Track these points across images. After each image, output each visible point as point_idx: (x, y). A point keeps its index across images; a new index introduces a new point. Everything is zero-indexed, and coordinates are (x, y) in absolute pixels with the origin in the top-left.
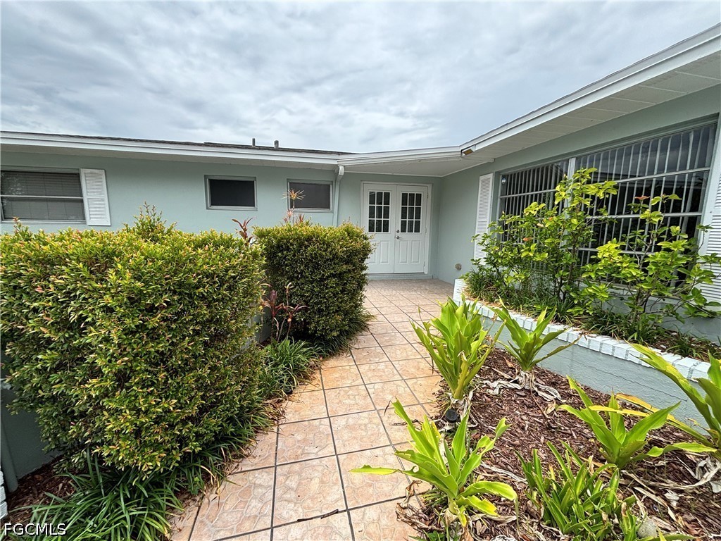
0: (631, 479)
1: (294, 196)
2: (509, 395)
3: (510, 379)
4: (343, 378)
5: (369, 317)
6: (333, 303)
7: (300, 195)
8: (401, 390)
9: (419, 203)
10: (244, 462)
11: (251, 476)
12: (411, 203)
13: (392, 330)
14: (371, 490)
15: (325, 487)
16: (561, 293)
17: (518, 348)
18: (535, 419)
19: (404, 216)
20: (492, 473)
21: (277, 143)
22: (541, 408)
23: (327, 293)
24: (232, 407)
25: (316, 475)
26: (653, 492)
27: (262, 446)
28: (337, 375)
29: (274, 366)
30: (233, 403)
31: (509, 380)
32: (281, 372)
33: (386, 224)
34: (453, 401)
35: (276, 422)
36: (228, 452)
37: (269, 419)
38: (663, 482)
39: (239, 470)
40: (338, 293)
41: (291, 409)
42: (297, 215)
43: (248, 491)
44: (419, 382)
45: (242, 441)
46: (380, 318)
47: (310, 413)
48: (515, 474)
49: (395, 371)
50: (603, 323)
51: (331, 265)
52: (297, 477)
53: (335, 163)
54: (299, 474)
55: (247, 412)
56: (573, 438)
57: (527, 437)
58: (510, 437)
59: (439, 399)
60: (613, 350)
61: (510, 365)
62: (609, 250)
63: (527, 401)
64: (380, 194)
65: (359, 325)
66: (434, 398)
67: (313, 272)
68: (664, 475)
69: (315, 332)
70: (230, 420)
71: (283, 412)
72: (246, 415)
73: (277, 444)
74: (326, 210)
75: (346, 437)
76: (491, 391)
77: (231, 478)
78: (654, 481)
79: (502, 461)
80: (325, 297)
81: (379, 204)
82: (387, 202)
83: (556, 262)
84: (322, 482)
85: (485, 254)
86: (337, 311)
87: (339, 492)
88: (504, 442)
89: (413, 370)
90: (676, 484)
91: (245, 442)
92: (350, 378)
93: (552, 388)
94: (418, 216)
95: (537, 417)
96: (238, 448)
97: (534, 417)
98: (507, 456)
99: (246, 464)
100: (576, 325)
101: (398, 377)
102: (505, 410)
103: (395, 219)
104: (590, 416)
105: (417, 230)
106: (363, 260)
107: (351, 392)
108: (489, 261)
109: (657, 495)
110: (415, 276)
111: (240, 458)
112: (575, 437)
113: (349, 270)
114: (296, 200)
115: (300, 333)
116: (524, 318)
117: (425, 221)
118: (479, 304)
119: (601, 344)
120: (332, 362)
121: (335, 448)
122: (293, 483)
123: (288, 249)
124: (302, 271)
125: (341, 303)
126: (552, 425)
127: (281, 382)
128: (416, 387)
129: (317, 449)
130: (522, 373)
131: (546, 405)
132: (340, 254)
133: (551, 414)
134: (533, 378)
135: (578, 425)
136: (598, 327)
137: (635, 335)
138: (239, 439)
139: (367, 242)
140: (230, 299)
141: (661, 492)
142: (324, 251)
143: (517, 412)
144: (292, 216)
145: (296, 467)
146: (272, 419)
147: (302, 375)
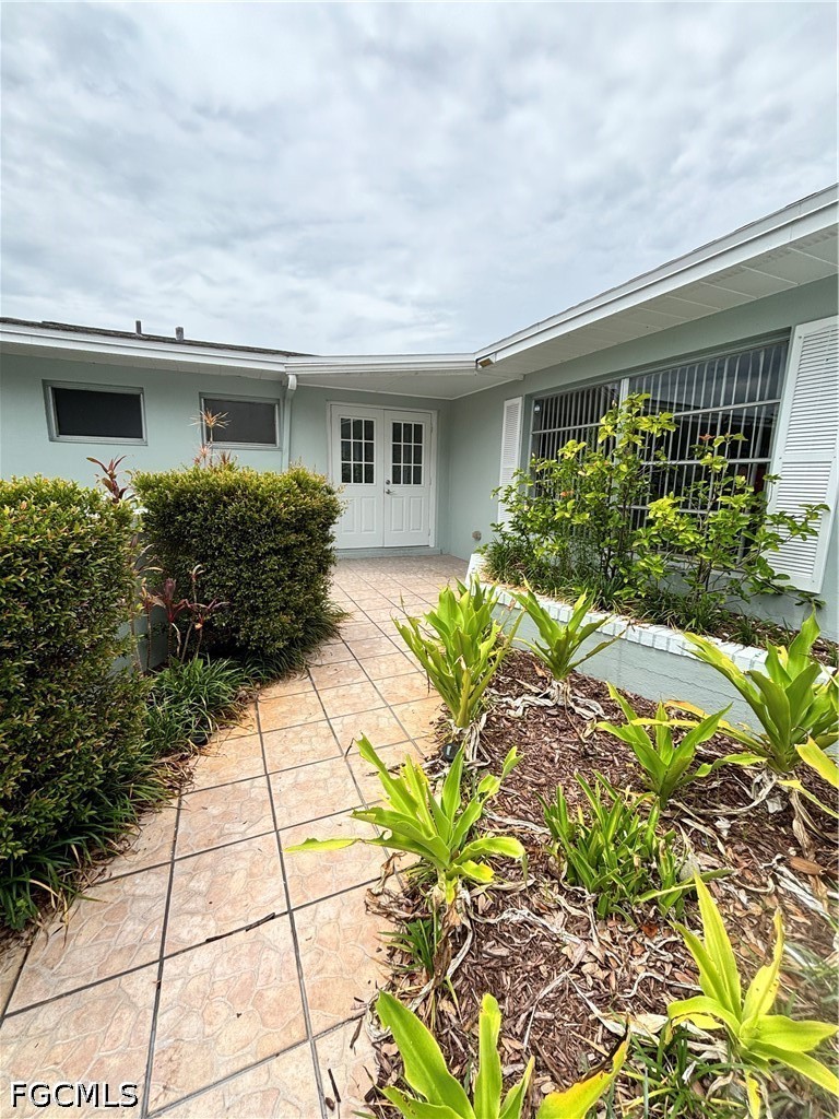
0: (678, 808)
1: (212, 422)
2: (537, 716)
3: (540, 693)
4: (293, 712)
5: (341, 615)
6: (275, 595)
7: (223, 420)
8: (383, 722)
9: (419, 439)
10: (116, 863)
11: (127, 885)
12: (407, 439)
13: (376, 633)
14: (328, 876)
15: (255, 881)
16: (609, 569)
17: (548, 647)
18: (569, 745)
19: (396, 458)
20: (505, 827)
21: (180, 331)
22: (578, 730)
23: (265, 580)
24: (88, 774)
25: (241, 866)
26: (702, 821)
27: (151, 834)
28: (285, 709)
29: (174, 702)
30: (90, 769)
31: (537, 695)
32: (187, 711)
33: (370, 470)
34: (456, 731)
35: (176, 792)
36: (86, 851)
37: (165, 788)
38: (715, 808)
39: (107, 877)
40: (282, 580)
41: (203, 768)
42: (217, 454)
43: (120, 909)
44: (411, 708)
45: (111, 830)
46: (359, 616)
47: (235, 771)
48: (536, 824)
49: (377, 696)
50: (657, 608)
51: (270, 534)
52: (209, 873)
53: (281, 369)
54: (213, 870)
55: (122, 780)
56: (615, 766)
57: (556, 771)
58: (534, 774)
59: (438, 730)
60: (668, 643)
61: (540, 673)
62: (662, 508)
63: (560, 722)
64: (358, 423)
65: (325, 629)
66: (432, 730)
67: (239, 547)
68: (717, 799)
69: (248, 644)
70: (90, 797)
71: (190, 774)
72: (120, 786)
73: (177, 826)
74: (270, 446)
75: (293, 802)
76: (512, 713)
77: (90, 893)
78: (705, 808)
79: (521, 809)
80: (261, 587)
81: (357, 439)
82: (370, 436)
83: (602, 525)
84: (251, 875)
85: (511, 517)
86: (282, 609)
87: (277, 886)
88: (526, 781)
89: (403, 692)
90: (729, 808)
91: (119, 830)
92: (305, 711)
93: (593, 702)
94: (418, 460)
95: (571, 743)
96: (106, 842)
97: (568, 743)
98: (528, 801)
99: (119, 867)
100: (626, 612)
101: (380, 703)
102: (529, 738)
103: (383, 464)
104: (633, 734)
105: (418, 481)
106: (326, 526)
107: (305, 733)
108: (516, 526)
109: (706, 825)
110: (415, 550)
111: (108, 858)
112: (618, 764)
113: (301, 542)
114: (215, 428)
115: (221, 645)
116: (559, 605)
117: (429, 467)
118: (499, 588)
119: (654, 636)
120: (276, 690)
121: (275, 821)
122: (201, 884)
123: (194, 509)
124: (221, 544)
125: (289, 595)
126: (590, 752)
127: (188, 726)
128: (406, 715)
129: (245, 826)
130: (554, 683)
131: (584, 726)
132: (284, 516)
133: (589, 737)
134: (569, 689)
135: (623, 748)
136: (652, 613)
137: (694, 621)
138: (108, 826)
139: (332, 497)
140: (77, 592)
141: (710, 821)
142: (257, 512)
143: (546, 739)
144: (208, 455)
145: (208, 858)
146: (170, 787)
147: (223, 713)
